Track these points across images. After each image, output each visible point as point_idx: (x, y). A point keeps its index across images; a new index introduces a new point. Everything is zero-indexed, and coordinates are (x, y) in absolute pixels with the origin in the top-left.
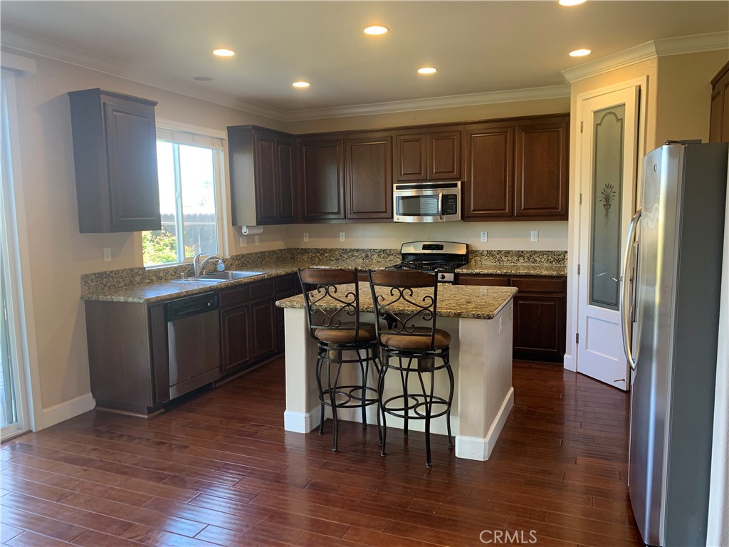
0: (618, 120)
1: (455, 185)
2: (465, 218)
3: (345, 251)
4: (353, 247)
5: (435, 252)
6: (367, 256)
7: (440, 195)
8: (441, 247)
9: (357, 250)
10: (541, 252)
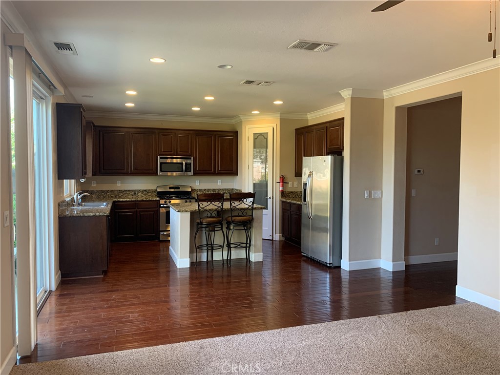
0: (265, 138)
1: (191, 159)
2: (195, 174)
3: (121, 191)
4: (126, 189)
5: (176, 190)
6: (135, 194)
7: (184, 163)
8: (179, 188)
9: (129, 191)
10: (223, 189)
